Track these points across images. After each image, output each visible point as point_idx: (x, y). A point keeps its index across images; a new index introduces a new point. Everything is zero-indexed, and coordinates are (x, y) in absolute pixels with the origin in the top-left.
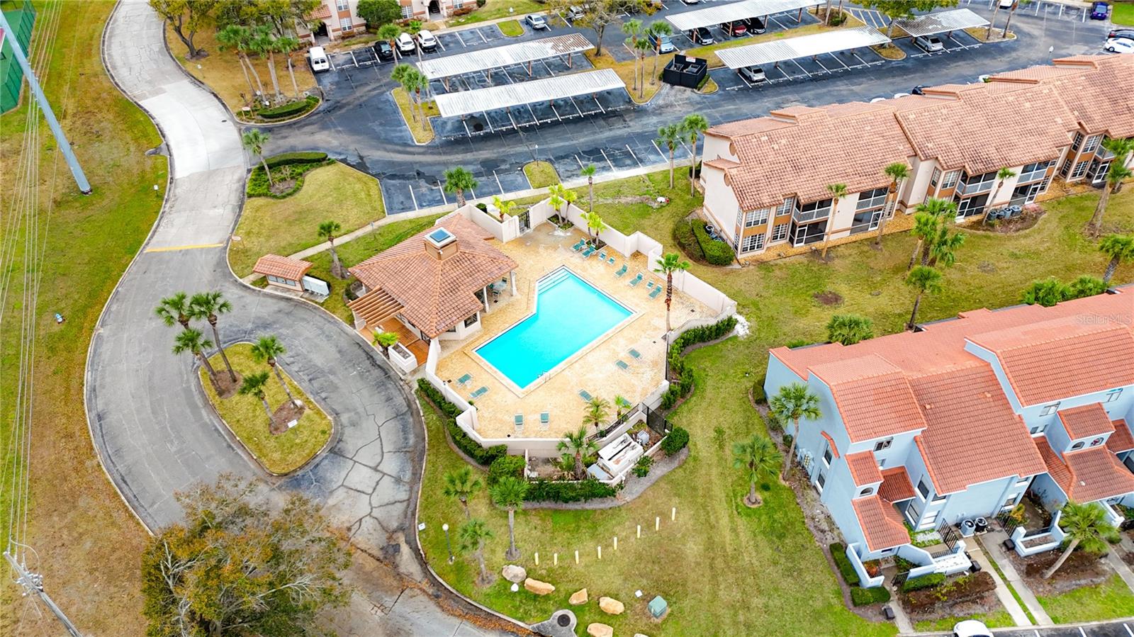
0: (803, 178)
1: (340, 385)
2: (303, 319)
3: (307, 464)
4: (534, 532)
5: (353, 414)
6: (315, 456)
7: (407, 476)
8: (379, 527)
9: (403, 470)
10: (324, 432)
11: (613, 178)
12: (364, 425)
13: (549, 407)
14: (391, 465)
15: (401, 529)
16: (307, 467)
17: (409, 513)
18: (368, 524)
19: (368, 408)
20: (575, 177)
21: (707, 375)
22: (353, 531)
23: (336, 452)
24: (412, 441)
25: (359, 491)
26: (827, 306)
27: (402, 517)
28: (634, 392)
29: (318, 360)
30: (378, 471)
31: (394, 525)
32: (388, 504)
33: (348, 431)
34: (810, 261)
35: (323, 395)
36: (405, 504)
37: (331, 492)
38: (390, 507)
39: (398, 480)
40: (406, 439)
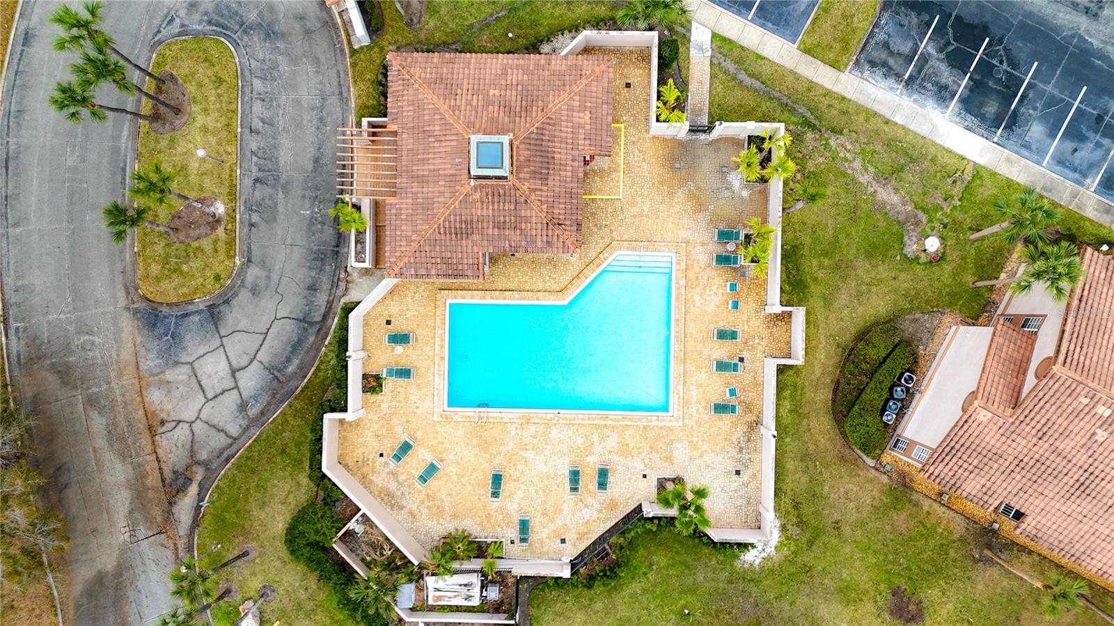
0: (1070, 507)
1: (281, 217)
2: (316, 61)
3: (177, 304)
4: (302, 591)
5: (264, 274)
6: (190, 302)
7: (253, 411)
8: (188, 447)
9: (255, 398)
10: (218, 278)
11: (923, 130)
12: (263, 303)
13: (452, 457)
14: (251, 381)
15: (206, 464)
16: (175, 308)
17: (224, 456)
18: (182, 433)
19: (284, 280)
20: (879, 73)
21: (645, 574)
22: (164, 429)
23: (213, 315)
24: (291, 369)
25: (200, 385)
26: (887, 616)
27: (216, 453)
28: (552, 520)
29: (285, 156)
30: (234, 377)
31: (203, 455)
32: (214, 426)
33: (244, 295)
34: (963, 540)
35: (255, 218)
36: (229, 441)
37: (177, 363)
38: (213, 432)
39: (243, 407)
40: (288, 360)
